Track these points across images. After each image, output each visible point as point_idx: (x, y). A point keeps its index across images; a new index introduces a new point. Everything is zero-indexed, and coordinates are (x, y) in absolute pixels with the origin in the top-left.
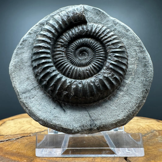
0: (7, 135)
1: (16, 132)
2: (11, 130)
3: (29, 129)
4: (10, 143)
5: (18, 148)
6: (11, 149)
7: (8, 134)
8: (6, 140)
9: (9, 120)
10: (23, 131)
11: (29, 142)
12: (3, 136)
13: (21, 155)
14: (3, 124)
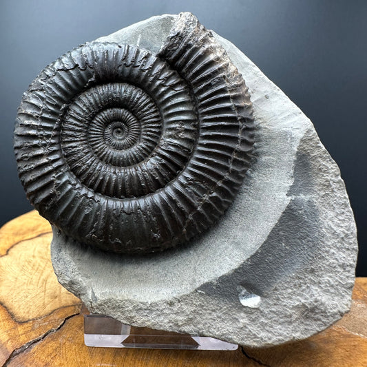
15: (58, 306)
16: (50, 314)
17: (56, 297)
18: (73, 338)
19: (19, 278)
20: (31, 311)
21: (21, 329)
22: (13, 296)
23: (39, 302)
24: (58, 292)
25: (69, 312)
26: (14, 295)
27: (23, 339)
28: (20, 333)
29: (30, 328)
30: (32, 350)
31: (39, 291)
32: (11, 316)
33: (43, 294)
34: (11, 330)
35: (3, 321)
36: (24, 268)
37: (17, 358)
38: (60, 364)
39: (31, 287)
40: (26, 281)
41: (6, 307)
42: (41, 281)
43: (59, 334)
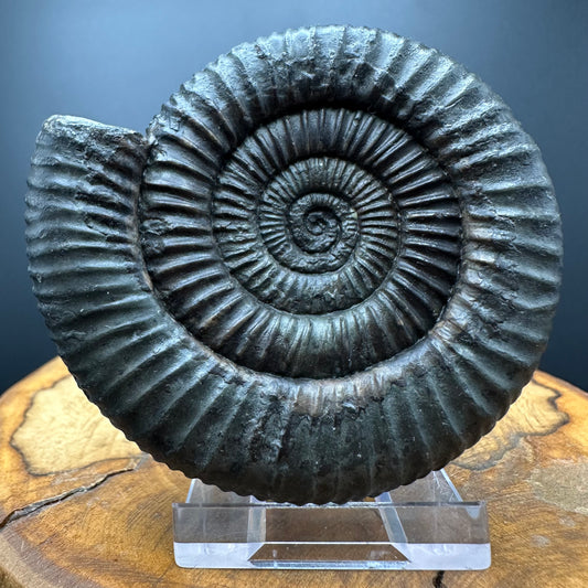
0: (57, 473)
1: (82, 456)
2: (64, 442)
4: (76, 509)
5: (109, 536)
6: (89, 543)
7: (61, 469)
8: (61, 496)
9: (44, 389)
10: (104, 449)
11: (133, 502)
12: (46, 475)
13: (127, 571)
14: (26, 411)
15: (103, 458)
16: (86, 467)
17: (104, 445)
18: (109, 503)
19: (58, 418)
20: (58, 462)
21: (33, 484)
22: (39, 441)
23: (75, 450)
24: (109, 439)
25: (116, 466)
26: (42, 438)
27: (31, 498)
28: (31, 489)
29: (46, 484)
30: (41, 514)
31: (82, 435)
32: (25, 464)
33: (86, 440)
34: (16, 484)
35: (12, 471)
36: (72, 406)
37: (14, 524)
38: (76, 537)
39: (72, 430)
41: (22, 454)
42: (89, 424)
43: (91, 495)
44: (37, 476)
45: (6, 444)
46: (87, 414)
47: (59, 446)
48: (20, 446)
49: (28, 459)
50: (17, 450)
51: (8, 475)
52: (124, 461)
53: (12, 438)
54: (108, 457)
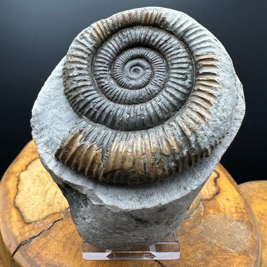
0: (35, 222)
1: (43, 212)
2: (35, 204)
3: (56, 200)
8: (38, 234)
9: (23, 170)
10: (51, 207)
12: (31, 223)
14: (18, 185)
15: (51, 213)
16: (45, 218)
17: (50, 205)
19: (31, 189)
20: (34, 216)
21: (27, 228)
22: (26, 204)
23: (40, 209)
24: (52, 202)
25: (56, 217)
26: (26, 202)
27: (27, 236)
28: (26, 231)
29: (32, 228)
30: (32, 243)
31: (42, 200)
32: (22, 218)
33: (43, 202)
34: (21, 228)
35: (18, 221)
39: (37, 197)
40: (35, 192)
41: (20, 211)
42: (43, 192)
43: (49, 233)
44: (28, 224)
45: (13, 206)
46: (42, 186)
47: (34, 206)
48: (18, 207)
49: (23, 214)
50: (17, 208)
51: (17, 223)
52: (59, 214)
53: (15, 202)
54: (53, 212)
